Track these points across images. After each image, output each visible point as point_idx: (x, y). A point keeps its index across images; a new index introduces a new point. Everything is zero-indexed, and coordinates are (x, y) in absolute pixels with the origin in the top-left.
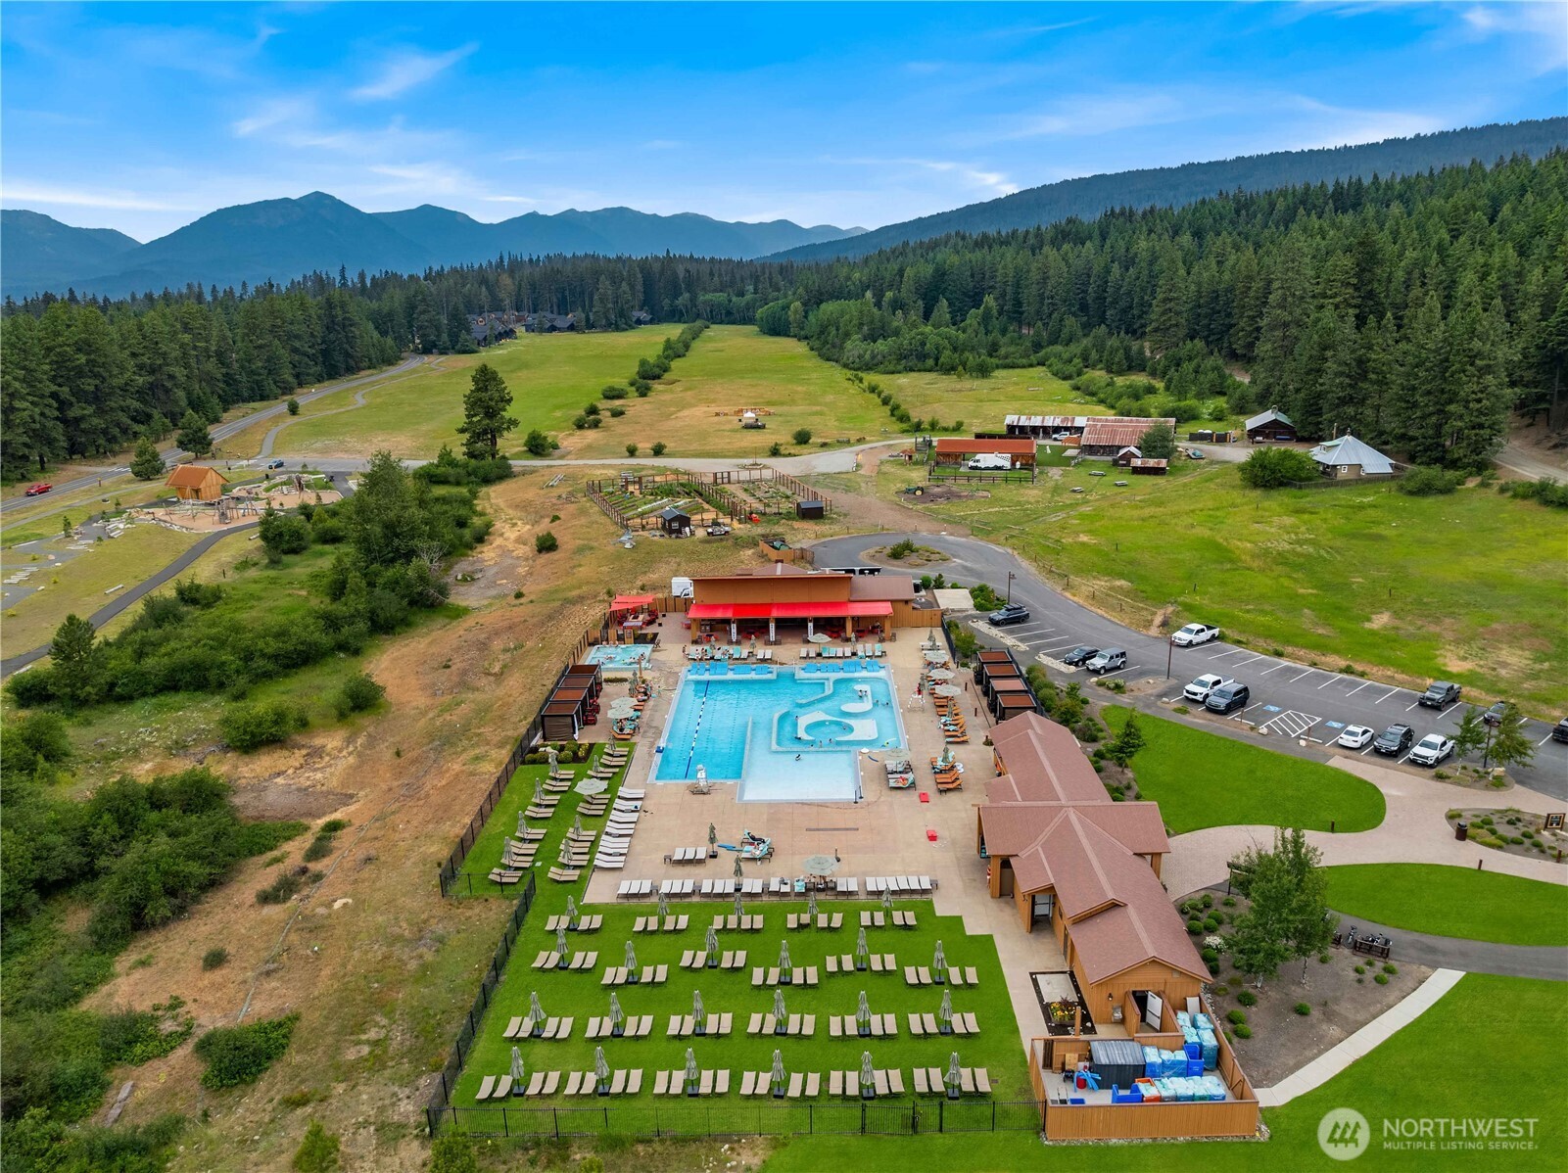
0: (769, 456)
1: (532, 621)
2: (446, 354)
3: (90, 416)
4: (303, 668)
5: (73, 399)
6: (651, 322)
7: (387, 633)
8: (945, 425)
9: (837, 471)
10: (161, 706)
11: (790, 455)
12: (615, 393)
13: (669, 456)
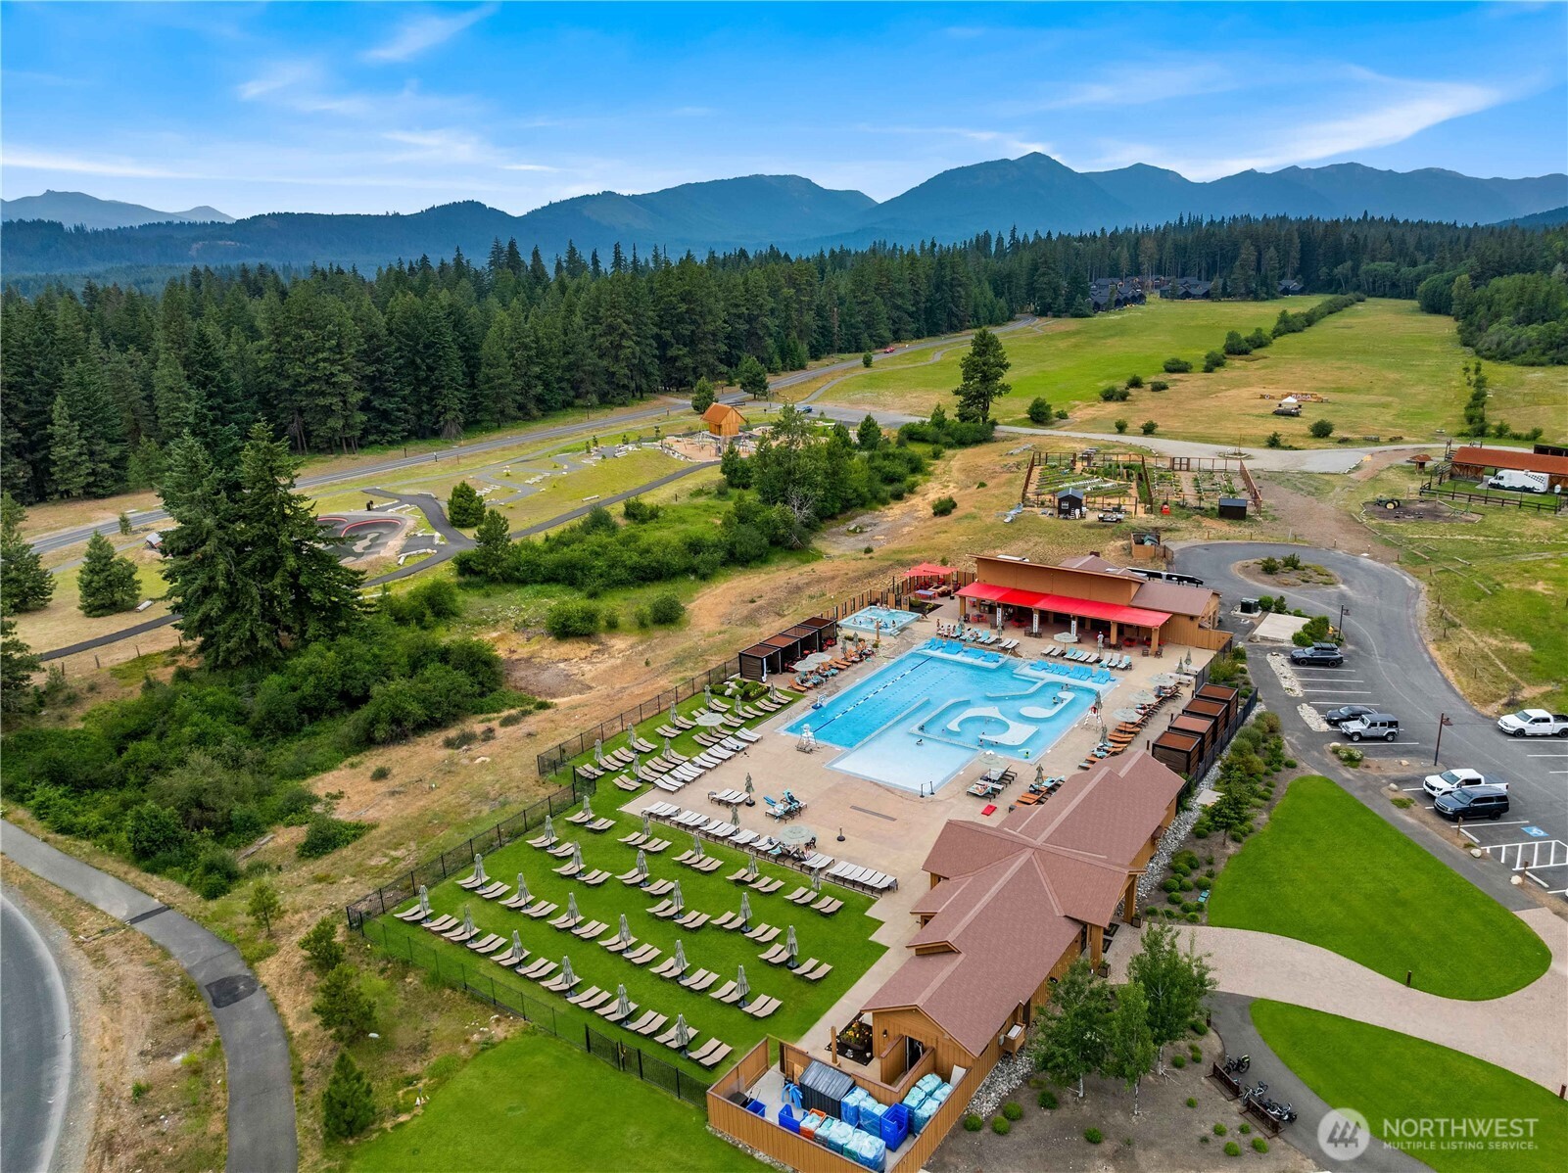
0: (1265, 447)
1: (851, 575)
2: (1059, 317)
3: (684, 355)
4: (657, 583)
5: (673, 341)
6: (1301, 292)
7: (742, 565)
8: (1517, 431)
9: (1322, 471)
10: (538, 592)
11: (1290, 448)
12: (1176, 366)
13: (1160, 435)
